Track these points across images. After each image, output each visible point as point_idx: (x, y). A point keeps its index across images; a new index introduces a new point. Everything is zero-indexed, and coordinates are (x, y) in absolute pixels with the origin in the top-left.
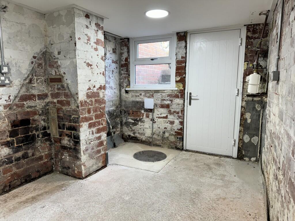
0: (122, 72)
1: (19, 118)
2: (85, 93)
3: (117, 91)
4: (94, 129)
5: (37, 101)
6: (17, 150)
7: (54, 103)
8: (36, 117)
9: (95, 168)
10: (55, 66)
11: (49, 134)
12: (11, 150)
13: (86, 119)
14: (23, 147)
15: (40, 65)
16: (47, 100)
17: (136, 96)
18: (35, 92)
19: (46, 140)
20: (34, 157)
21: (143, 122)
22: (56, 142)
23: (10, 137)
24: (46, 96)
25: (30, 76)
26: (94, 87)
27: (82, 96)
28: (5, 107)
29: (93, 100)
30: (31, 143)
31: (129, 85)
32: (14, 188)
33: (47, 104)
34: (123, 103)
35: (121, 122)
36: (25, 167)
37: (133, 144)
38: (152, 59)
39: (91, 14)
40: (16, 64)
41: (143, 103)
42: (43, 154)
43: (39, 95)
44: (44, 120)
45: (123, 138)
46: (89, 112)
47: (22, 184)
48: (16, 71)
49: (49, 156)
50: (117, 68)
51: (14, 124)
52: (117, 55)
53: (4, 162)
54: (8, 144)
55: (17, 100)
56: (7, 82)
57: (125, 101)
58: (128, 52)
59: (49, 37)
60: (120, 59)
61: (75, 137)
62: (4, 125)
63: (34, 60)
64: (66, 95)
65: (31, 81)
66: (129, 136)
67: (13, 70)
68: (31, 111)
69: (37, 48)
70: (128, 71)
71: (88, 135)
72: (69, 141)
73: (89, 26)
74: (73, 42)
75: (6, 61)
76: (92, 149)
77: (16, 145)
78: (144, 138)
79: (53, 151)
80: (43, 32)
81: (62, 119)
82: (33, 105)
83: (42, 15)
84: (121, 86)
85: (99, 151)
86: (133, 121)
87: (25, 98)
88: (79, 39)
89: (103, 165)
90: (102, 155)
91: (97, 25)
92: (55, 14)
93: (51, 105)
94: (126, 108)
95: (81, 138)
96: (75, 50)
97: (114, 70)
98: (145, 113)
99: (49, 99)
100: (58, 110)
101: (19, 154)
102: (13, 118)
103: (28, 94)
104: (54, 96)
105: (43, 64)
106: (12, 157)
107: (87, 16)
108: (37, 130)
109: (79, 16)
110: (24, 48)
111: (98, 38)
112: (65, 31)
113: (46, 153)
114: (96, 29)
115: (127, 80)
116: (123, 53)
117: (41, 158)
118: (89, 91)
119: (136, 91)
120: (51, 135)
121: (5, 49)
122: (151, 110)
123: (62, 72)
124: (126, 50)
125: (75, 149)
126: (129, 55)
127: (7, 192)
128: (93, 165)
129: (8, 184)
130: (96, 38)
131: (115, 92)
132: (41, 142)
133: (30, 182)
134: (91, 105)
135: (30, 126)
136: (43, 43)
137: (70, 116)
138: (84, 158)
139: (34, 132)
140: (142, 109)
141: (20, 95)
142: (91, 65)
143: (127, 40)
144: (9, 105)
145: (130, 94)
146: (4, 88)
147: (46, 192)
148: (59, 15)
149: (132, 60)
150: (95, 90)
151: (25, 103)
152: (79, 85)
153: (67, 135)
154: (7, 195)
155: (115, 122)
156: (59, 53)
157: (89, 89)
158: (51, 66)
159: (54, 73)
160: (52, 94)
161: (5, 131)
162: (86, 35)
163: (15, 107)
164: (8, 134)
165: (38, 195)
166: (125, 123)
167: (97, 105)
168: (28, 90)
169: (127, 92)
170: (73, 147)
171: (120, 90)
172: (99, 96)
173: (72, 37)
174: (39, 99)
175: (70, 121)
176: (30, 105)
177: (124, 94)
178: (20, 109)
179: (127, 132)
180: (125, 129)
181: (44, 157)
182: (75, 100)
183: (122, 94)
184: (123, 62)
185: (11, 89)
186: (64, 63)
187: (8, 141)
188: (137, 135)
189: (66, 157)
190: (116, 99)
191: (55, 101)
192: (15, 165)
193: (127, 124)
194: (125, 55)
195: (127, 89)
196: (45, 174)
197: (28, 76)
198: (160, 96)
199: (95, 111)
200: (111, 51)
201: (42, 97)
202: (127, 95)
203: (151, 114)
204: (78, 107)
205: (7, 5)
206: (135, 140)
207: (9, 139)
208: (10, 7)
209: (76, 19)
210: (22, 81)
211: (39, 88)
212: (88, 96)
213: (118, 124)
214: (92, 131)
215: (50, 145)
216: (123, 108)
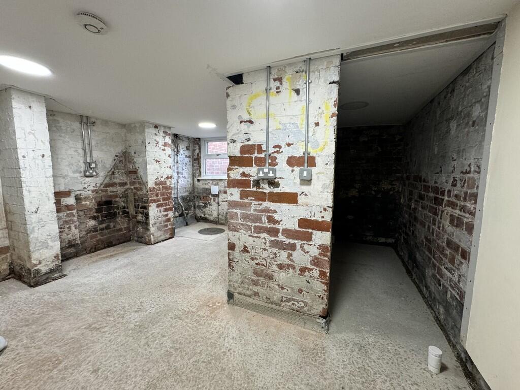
0: (195, 165)
1: (104, 199)
2: (154, 182)
3: (190, 180)
4: (162, 209)
5: (118, 187)
6: (101, 223)
7: (132, 189)
8: (117, 199)
9: (163, 238)
10: (132, 162)
11: (128, 212)
12: (97, 222)
13: (154, 201)
14: (107, 221)
15: (121, 161)
16: (126, 187)
17: (205, 184)
18: (117, 181)
19: (125, 217)
20: (115, 228)
21: (211, 205)
22: (133, 218)
23: (96, 213)
24: (126, 184)
25: (113, 170)
26: (162, 177)
27: (151, 184)
28: (93, 191)
29: (161, 187)
30: (113, 218)
31: (200, 175)
32: (99, 250)
33: (126, 190)
34: (196, 190)
35: (194, 206)
36: (108, 235)
37: (203, 223)
38: (217, 155)
39: (159, 125)
40: (102, 161)
41: (210, 189)
42: (123, 227)
43: (119, 183)
44: (124, 202)
45: (196, 219)
46: (157, 195)
47: (105, 248)
48: (102, 166)
49: (128, 229)
50: (190, 161)
51: (100, 204)
52: (191, 152)
53: (91, 231)
54: (94, 218)
55: (102, 186)
56: (94, 174)
57: (197, 188)
58: (200, 149)
59: (128, 141)
60: (193, 155)
61: (146, 214)
62: (92, 204)
63: (116, 158)
64: (140, 183)
65: (113, 173)
66: (201, 216)
67: (100, 166)
68: (113, 195)
69: (119, 149)
70: (199, 163)
71: (156, 212)
72: (142, 217)
73: (157, 133)
74: (144, 146)
75: (94, 159)
76: (160, 223)
77: (100, 219)
78: (212, 218)
79: (131, 225)
80: (124, 138)
81: (137, 201)
82: (115, 190)
83: (123, 126)
84: (194, 175)
85: (166, 226)
86: (204, 205)
87: (108, 185)
88: (149, 143)
89: (170, 236)
90: (169, 229)
91: (165, 132)
92: (133, 126)
93: (130, 191)
94: (198, 194)
95: (150, 215)
96: (146, 151)
97: (187, 163)
98: (212, 198)
99: (128, 186)
100: (135, 194)
101: (103, 226)
102: (99, 199)
103: (111, 182)
104: (132, 183)
105: (124, 161)
106: (97, 227)
107: (156, 127)
108: (118, 209)
109: (149, 127)
110: (108, 150)
111: (166, 141)
112: (139, 138)
113: (125, 226)
114: (164, 135)
115: (198, 171)
116: (195, 150)
117: (120, 230)
118: (157, 180)
119: (206, 180)
120: (130, 214)
121: (93, 151)
122: (217, 196)
123: (137, 167)
124: (197, 147)
125: (146, 223)
126: (200, 151)
127: (93, 252)
128: (161, 235)
129: (94, 247)
130: (164, 141)
131: (188, 181)
132: (121, 218)
133: (111, 247)
134: (159, 191)
135: (112, 205)
136: (124, 146)
137: (142, 199)
138: (152, 229)
139: (116, 210)
140: (210, 195)
141: (104, 183)
142: (159, 162)
143: (198, 140)
144: (96, 190)
145: (201, 182)
146: (92, 178)
147: (121, 253)
148: (135, 126)
149: (202, 155)
150: (163, 179)
151: (108, 189)
152: (148, 176)
153: (140, 212)
154: (92, 254)
155: (189, 205)
156: (135, 153)
157: (158, 178)
158: (130, 162)
159: (131, 167)
160: (130, 183)
161: (92, 209)
162: (155, 140)
163: (100, 192)
164: (94, 210)
165: (115, 254)
166: (198, 206)
167: (164, 191)
168: (111, 179)
169: (198, 180)
170: (145, 221)
171: (193, 179)
172: (166, 184)
173: (143, 142)
174: (120, 186)
175: (143, 202)
176: (113, 190)
177: (196, 182)
178: (104, 193)
179: (199, 214)
180: (197, 211)
181: (123, 229)
182: (146, 187)
183: (195, 181)
184: (196, 157)
185: (98, 178)
186: (138, 160)
187: (94, 216)
188: (207, 216)
189: (140, 229)
190: (189, 186)
191: (132, 187)
192: (99, 234)
193: (199, 207)
194: (197, 151)
195: (198, 178)
196: (124, 242)
197: (111, 169)
198: (223, 184)
199: (163, 194)
200: (185, 149)
201: (123, 184)
202: (198, 183)
203: (216, 198)
204: (147, 192)
205: (96, 121)
206: (205, 220)
207: (95, 214)
208: (98, 122)
209: (146, 129)
210: (106, 173)
211: (119, 178)
212: (156, 184)
213: (191, 207)
214: (160, 210)
215: (129, 220)
216: (196, 194)
